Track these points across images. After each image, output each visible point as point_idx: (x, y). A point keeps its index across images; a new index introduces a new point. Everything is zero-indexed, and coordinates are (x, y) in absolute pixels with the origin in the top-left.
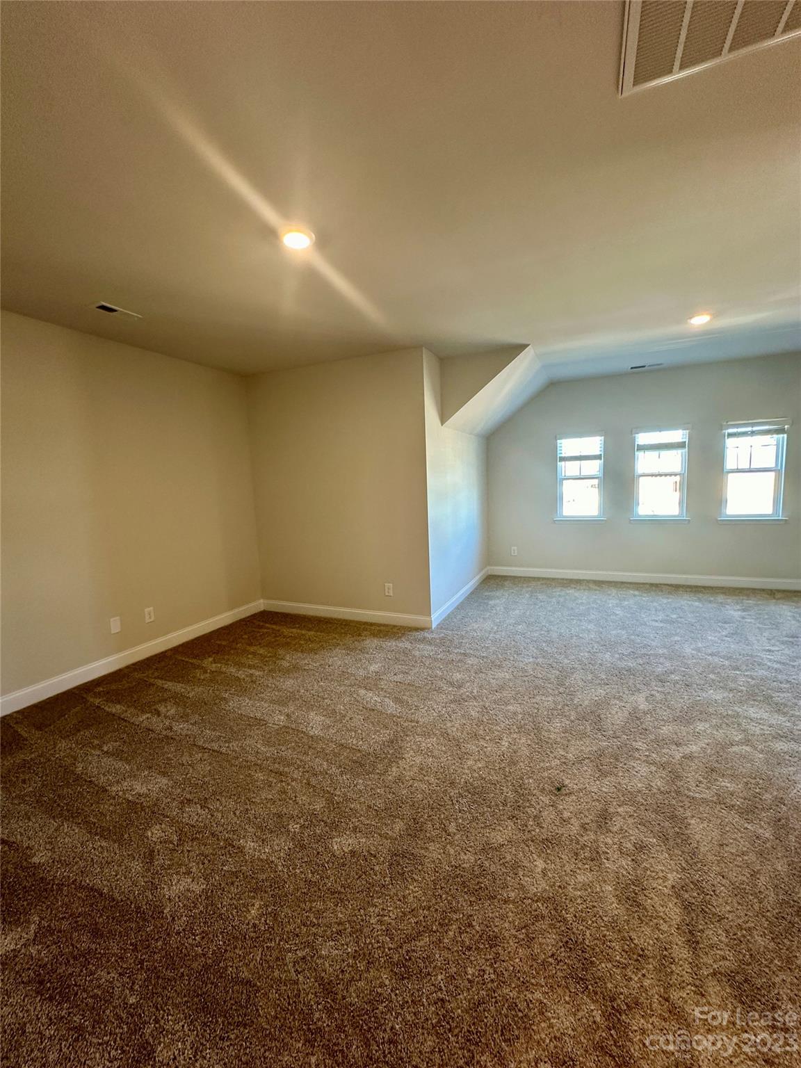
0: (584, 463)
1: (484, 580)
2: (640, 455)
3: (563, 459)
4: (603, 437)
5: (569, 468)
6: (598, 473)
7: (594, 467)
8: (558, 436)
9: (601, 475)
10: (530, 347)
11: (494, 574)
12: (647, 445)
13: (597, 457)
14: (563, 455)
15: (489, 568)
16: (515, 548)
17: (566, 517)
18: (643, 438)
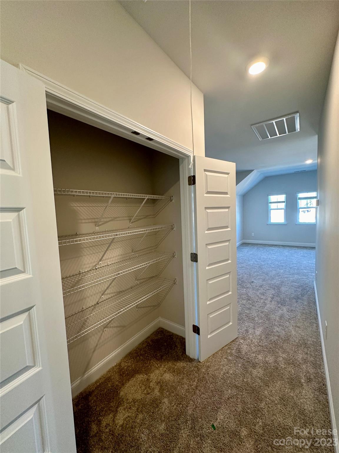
0: (279, 204)
1: (241, 244)
2: (299, 201)
3: (270, 203)
4: (285, 195)
5: (273, 206)
6: (284, 207)
7: (283, 205)
8: (269, 195)
9: (285, 208)
10: (255, 170)
11: (245, 242)
12: (302, 198)
13: (284, 202)
14: (271, 201)
15: (243, 240)
16: (253, 234)
17: (272, 223)
18: (301, 195)
